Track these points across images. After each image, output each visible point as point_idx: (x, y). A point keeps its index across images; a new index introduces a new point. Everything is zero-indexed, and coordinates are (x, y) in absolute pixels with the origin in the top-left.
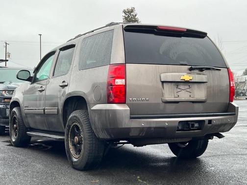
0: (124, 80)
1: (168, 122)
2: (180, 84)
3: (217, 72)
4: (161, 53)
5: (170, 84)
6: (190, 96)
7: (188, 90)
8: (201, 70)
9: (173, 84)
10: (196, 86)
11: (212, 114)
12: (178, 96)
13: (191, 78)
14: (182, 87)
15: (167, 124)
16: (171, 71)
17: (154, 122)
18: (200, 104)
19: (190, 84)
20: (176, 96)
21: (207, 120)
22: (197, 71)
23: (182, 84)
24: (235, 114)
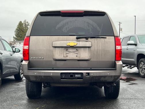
0: (27, 46)
1: (53, 73)
4: (57, 28)
5: (60, 48)
6: (77, 56)
7: (76, 52)
9: (63, 48)
10: (82, 49)
12: (67, 56)
13: (75, 44)
14: (70, 50)
15: (52, 74)
16: (61, 40)
17: (42, 72)
18: (85, 61)
19: (77, 48)
20: (65, 56)
23: (70, 48)
24: (116, 70)
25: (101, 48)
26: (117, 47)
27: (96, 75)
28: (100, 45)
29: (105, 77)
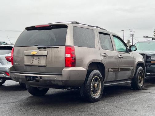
2: (34, 56)
3: (56, 49)
5: (29, 56)
6: (38, 63)
8: (45, 48)
11: (44, 73)
13: (36, 53)
14: (35, 58)
15: (20, 76)
18: (43, 67)
19: (39, 56)
20: (32, 63)
21: (39, 76)
22: (43, 49)
24: (62, 75)
25: (54, 56)
26: (66, 55)
27: (46, 79)
28: (54, 54)
29: (54, 80)
